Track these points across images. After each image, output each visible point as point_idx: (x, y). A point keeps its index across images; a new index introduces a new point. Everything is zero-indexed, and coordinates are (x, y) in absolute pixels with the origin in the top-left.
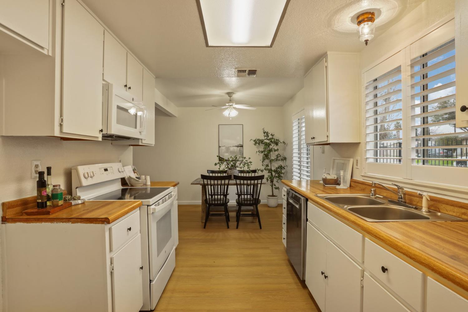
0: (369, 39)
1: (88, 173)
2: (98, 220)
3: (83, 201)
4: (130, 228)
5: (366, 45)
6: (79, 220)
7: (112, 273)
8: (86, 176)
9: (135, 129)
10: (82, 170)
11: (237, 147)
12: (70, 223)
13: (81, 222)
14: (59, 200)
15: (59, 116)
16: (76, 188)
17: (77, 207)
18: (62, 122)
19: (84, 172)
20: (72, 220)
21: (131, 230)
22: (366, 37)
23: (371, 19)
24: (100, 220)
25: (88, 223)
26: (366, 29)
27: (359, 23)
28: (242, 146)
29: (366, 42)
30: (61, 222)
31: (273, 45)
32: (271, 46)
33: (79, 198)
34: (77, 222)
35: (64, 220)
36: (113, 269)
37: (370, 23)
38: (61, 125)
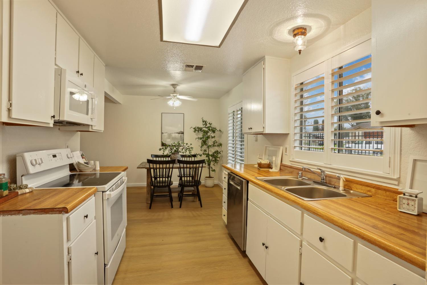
0: (302, 50)
1: (35, 160)
2: (55, 210)
3: (31, 190)
4: (87, 215)
5: (300, 54)
6: (33, 211)
7: (69, 263)
8: (34, 162)
9: (87, 116)
10: (29, 157)
11: (178, 134)
12: (21, 215)
13: (34, 213)
14: (4, 191)
15: (7, 100)
16: (22, 176)
17: (24, 196)
18: (11, 107)
19: (31, 159)
20: (23, 211)
21: (88, 217)
22: (300, 48)
23: (304, 34)
24: (57, 210)
25: (43, 214)
26: (300, 40)
27: (295, 35)
28: (183, 133)
29: (300, 52)
30: (9, 214)
31: (221, 46)
32: (219, 46)
33: (26, 187)
34: (30, 214)
35: (13, 213)
36: (70, 259)
37: (303, 36)
38: (9, 110)
